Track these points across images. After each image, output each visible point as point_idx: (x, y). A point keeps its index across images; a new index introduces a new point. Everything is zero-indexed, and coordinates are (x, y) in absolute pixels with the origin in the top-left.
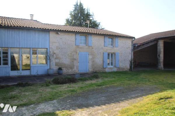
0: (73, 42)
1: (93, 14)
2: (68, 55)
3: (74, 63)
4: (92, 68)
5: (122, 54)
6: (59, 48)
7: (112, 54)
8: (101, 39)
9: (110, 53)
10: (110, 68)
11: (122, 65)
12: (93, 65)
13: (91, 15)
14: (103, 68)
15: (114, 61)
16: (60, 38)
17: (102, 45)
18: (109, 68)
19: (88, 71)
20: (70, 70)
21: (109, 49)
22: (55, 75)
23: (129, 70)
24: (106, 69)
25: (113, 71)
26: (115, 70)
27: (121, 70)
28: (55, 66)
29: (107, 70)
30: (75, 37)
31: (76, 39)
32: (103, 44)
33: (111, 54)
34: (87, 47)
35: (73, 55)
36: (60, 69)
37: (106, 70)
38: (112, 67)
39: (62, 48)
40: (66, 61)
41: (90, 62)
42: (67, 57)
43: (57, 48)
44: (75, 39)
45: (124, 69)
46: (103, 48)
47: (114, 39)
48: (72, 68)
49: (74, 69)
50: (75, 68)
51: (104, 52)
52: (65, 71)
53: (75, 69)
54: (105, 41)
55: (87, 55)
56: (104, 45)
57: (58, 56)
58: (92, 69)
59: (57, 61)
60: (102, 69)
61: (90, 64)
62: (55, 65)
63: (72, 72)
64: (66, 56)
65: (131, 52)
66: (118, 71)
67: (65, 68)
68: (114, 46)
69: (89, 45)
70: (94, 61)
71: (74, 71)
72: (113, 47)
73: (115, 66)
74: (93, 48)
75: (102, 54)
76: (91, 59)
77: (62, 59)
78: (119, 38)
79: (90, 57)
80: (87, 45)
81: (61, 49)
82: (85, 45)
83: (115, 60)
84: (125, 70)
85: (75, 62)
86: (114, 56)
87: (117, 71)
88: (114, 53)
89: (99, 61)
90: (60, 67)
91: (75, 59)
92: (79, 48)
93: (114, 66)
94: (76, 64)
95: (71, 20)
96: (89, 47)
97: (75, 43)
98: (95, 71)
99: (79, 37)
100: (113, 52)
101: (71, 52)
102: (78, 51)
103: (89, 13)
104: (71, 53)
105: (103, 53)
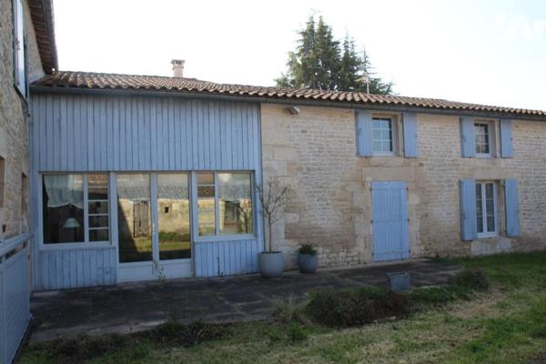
0: (348, 142)
1: (366, 57)
2: (334, 194)
3: (354, 227)
4: (423, 243)
5: (527, 183)
6: (299, 169)
7: (489, 187)
8: (450, 127)
9: (483, 181)
10: (488, 241)
11: (530, 229)
12: (424, 231)
13: (359, 63)
14: (463, 240)
15: (499, 211)
16: (300, 130)
17: (454, 150)
18: (482, 241)
19: (406, 256)
20: (341, 254)
21: (482, 167)
22: (289, 277)
24: (473, 244)
25: (499, 251)
26: (506, 246)
27: (528, 249)
28: (286, 238)
29: (476, 249)
30: (356, 125)
31: (358, 133)
32: (459, 147)
33: (487, 186)
34: (401, 161)
35: (352, 193)
36: (307, 251)
37: (473, 249)
38: (493, 234)
39: (308, 170)
40: (324, 218)
41: (413, 219)
42: (328, 204)
43: (289, 170)
44: (354, 132)
46: (459, 165)
47: (497, 129)
48: (347, 246)
49: (356, 248)
50: (360, 247)
51: (462, 180)
52: (324, 258)
53: (362, 250)
54: (462, 137)
55: (403, 193)
56: (459, 150)
57: (293, 201)
58: (422, 247)
59: (292, 218)
60: (457, 244)
61: (415, 227)
62: (283, 236)
63: (350, 259)
64: (326, 200)
66: (518, 249)
67: (323, 246)
68: (498, 154)
69: (407, 155)
70: (426, 215)
71: (356, 259)
72: (495, 157)
73: (506, 232)
74: (421, 165)
75: (456, 187)
76: (418, 205)
77: (311, 212)
78: (514, 122)
79: (414, 199)
80: (402, 153)
81: (305, 171)
82: (390, 154)
83: (503, 209)
84: (541, 248)
85: (359, 220)
86: (499, 193)
87: (513, 250)
88: (498, 181)
89: (445, 213)
90: (304, 241)
91: (359, 211)
92: (370, 166)
93: (500, 233)
94: (363, 228)
95: (293, 82)
96: (407, 160)
97: (354, 145)
98: (433, 255)
99: (366, 121)
100: (495, 177)
101: (343, 184)
102: (369, 179)
103: (352, 53)
104: (343, 188)
105: (460, 183)
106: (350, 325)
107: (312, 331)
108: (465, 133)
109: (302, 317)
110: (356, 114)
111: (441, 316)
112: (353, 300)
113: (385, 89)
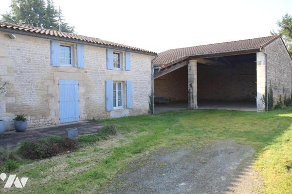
0: (46, 58)
1: (60, 10)
2: (37, 86)
3: (49, 105)
4: (87, 112)
5: (136, 83)
6: (15, 71)
7: (120, 85)
8: (101, 53)
9: (116, 81)
10: (118, 111)
11: (137, 105)
12: (87, 107)
13: (56, 13)
14: (106, 111)
15: (124, 96)
16: (16, 48)
17: (103, 64)
18: (115, 111)
19: (78, 119)
20: (41, 120)
21: (116, 75)
22: (9, 134)
23: (149, 112)
24: (111, 113)
25: (123, 116)
26: (126, 113)
27: (136, 114)
28: (7, 112)
29: (113, 115)
30: (51, 48)
31: (52, 53)
32: (105, 64)
33: (118, 84)
34: (75, 69)
35: (48, 86)
36: (20, 119)
37: (111, 115)
38: (121, 108)
39: (21, 72)
40: (30, 100)
41: (81, 100)
42: (33, 92)
43: (8, 72)
44: (49, 53)
45: (140, 111)
46: (105, 73)
47: (124, 56)
48: (45, 115)
49: (50, 117)
50: (52, 115)
51: (107, 80)
52: (30, 122)
53: (53, 117)
54: (107, 59)
55: (76, 86)
56: (106, 66)
57: (11, 90)
58: (86, 115)
59: (10, 100)
60: (104, 113)
61: (82, 104)
62: (5, 110)
63: (46, 122)
64: (32, 89)
65: (150, 80)
66: (132, 114)
67: (31, 116)
68: (124, 69)
69: (79, 67)
70: (88, 98)
71: (50, 122)
72: (123, 70)
73: (127, 106)
74: (86, 72)
75: (104, 84)
76: (83, 93)
77: (23, 97)
78: (132, 54)
79: (82, 90)
80: (76, 65)
81: (19, 72)
82: (70, 65)
83: (125, 95)
84: (142, 113)
85: (52, 102)
86: (124, 88)
87: (129, 115)
88: (123, 82)
89: (98, 97)
90: (19, 113)
91: (52, 96)
92: (58, 71)
93: (124, 107)
94: (54, 105)
95: (14, 18)
96: (78, 69)
97: (49, 59)
98: (92, 119)
99: (56, 46)
100: (122, 80)
101: (43, 81)
102: (57, 79)
103: (52, 7)
104: (42, 83)
105: (106, 82)
106: (44, 158)
107: (21, 163)
108: (108, 57)
109: (15, 156)
110: (51, 42)
111: (92, 149)
112: (46, 144)
113: (71, 30)
